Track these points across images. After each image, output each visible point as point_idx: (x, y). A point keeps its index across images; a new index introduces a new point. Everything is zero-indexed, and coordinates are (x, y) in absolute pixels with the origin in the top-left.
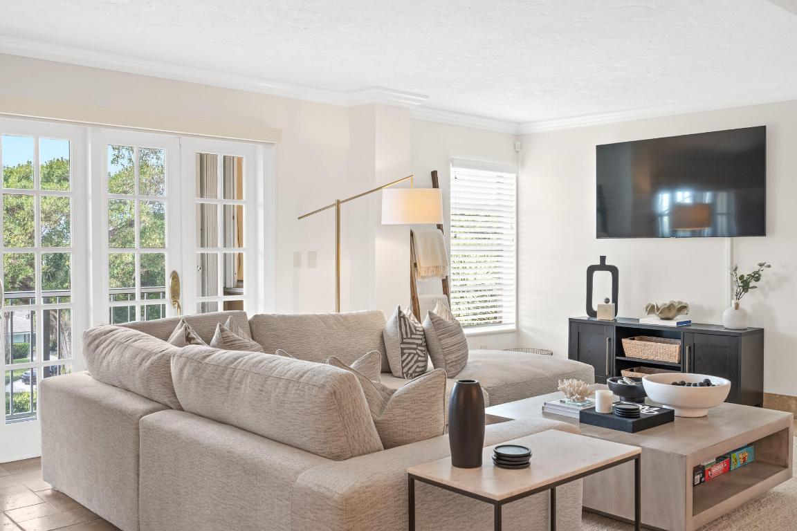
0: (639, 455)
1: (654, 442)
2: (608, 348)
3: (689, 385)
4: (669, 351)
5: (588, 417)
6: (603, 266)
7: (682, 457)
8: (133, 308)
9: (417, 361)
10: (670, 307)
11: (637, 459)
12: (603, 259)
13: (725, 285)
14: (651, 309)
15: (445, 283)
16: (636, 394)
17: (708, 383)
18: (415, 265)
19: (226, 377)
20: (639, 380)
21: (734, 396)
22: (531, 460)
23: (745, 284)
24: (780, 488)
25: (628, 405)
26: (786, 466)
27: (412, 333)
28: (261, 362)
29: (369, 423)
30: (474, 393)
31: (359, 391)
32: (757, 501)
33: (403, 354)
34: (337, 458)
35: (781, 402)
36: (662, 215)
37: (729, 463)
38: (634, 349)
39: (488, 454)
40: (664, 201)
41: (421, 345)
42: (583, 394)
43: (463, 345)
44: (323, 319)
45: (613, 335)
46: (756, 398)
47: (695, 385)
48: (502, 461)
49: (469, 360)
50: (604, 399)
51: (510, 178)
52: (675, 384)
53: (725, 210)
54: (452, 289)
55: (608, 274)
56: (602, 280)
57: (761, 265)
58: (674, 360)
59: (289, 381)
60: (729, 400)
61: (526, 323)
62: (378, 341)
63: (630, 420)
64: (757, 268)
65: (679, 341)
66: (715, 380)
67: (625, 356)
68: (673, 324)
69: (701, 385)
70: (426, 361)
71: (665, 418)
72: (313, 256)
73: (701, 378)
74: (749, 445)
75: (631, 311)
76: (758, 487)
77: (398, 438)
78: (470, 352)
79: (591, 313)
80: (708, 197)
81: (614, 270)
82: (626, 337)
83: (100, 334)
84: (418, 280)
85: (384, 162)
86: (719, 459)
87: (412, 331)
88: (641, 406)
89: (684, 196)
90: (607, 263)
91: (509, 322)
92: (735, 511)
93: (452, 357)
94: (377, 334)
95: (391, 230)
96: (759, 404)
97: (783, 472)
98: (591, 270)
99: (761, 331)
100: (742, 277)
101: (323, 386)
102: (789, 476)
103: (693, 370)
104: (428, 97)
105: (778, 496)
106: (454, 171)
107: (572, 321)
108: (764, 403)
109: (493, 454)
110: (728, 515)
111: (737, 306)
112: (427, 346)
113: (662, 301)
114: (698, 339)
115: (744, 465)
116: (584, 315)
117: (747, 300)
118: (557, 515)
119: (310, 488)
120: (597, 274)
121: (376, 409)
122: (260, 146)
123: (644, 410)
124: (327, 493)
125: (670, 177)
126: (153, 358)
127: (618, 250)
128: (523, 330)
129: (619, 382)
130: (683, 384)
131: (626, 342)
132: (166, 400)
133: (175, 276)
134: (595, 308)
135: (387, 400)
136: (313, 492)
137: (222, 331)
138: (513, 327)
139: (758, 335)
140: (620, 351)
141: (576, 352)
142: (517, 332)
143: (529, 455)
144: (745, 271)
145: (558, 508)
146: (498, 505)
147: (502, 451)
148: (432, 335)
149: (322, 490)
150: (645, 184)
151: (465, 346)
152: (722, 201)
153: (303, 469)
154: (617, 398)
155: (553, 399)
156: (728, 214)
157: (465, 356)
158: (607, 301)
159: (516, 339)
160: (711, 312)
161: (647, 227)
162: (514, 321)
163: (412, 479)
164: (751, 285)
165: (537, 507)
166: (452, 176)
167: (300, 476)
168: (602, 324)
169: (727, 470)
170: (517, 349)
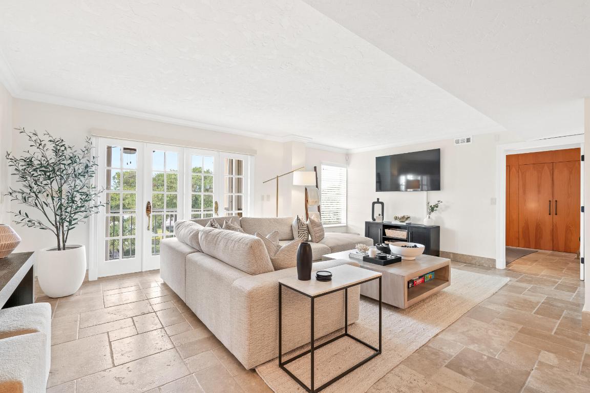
0: (381, 276)
1: (393, 270)
2: (380, 232)
3: (408, 247)
4: (403, 234)
5: (366, 259)
6: (378, 202)
7: (403, 276)
8: (201, 214)
9: (304, 236)
10: (403, 217)
11: (380, 278)
12: (378, 199)
13: (425, 209)
14: (396, 218)
15: (319, 207)
16: (387, 250)
17: (415, 246)
18: (307, 201)
19: (215, 239)
20: (388, 245)
21: (427, 252)
22: (332, 278)
23: (432, 209)
24: (445, 290)
25: (384, 255)
26: (448, 281)
27: (302, 225)
28: (228, 234)
29: (267, 260)
30: (308, 248)
31: (263, 246)
32: (435, 294)
33: (299, 233)
34: (253, 274)
35: (446, 255)
36: (402, 185)
37: (424, 279)
38: (389, 233)
39: (313, 275)
40: (403, 180)
41: (306, 230)
42: (365, 250)
43: (322, 230)
44: (269, 220)
45: (382, 228)
46: (437, 253)
47: (410, 247)
48: (320, 278)
49: (325, 236)
50: (373, 252)
51: (344, 170)
52: (402, 246)
53: (426, 184)
54: (321, 210)
55: (380, 205)
56: (378, 207)
57: (438, 201)
58: (405, 237)
59: (236, 241)
60: (424, 253)
61: (350, 223)
62: (290, 228)
63: (383, 261)
64: (437, 203)
65: (407, 230)
66: (418, 245)
67: (386, 235)
68: (404, 224)
69: (413, 247)
70: (308, 236)
71: (398, 260)
72: (268, 196)
73: (413, 244)
74: (433, 271)
75: (389, 219)
76: (436, 289)
77: (282, 266)
78: (325, 233)
79: (374, 219)
80: (419, 178)
81: (382, 204)
82: (386, 228)
83: (180, 223)
84: (308, 206)
85: (295, 162)
86: (420, 277)
87: (303, 225)
88: (388, 255)
89: (411, 177)
90: (380, 201)
91: (343, 222)
92: (427, 298)
93: (318, 235)
94: (290, 225)
95: (297, 187)
96: (438, 256)
97: (447, 283)
98: (374, 203)
99: (439, 227)
100: (431, 206)
101: (247, 244)
102: (449, 285)
103: (412, 241)
104: (311, 139)
105: (444, 293)
106: (323, 167)
107: (367, 223)
108: (440, 255)
109: (316, 275)
110: (423, 300)
111: (429, 217)
112: (308, 230)
113: (400, 215)
114: (414, 230)
115: (431, 279)
116: (370, 220)
117: (433, 215)
118: (348, 300)
119: (237, 287)
120: (376, 205)
121: (272, 254)
122: (249, 156)
123: (389, 257)
124: (243, 290)
125: (404, 170)
126: (194, 232)
127: (384, 196)
128: (349, 226)
129: (381, 245)
130: (406, 246)
131: (386, 231)
132: (198, 249)
133: (216, 203)
134: (375, 218)
135: (278, 250)
136: (238, 289)
137: (226, 222)
138: (345, 225)
139: (437, 229)
140: (384, 234)
141: (368, 234)
142: (347, 226)
143: (331, 276)
144: (432, 204)
145: (348, 297)
146: (313, 298)
147: (320, 274)
148: (310, 227)
149: (241, 288)
150: (395, 172)
151: (323, 231)
152: (425, 179)
153: (237, 278)
154: (380, 252)
155: (353, 251)
156: (427, 185)
157: (323, 235)
158: (380, 215)
159: (346, 229)
160: (419, 220)
161: (396, 187)
162: (346, 222)
163: (280, 285)
164: (435, 209)
165: (339, 297)
166: (322, 169)
167: (235, 282)
168: (378, 224)
169: (423, 282)
170: (347, 233)
